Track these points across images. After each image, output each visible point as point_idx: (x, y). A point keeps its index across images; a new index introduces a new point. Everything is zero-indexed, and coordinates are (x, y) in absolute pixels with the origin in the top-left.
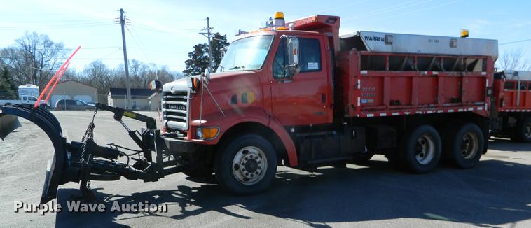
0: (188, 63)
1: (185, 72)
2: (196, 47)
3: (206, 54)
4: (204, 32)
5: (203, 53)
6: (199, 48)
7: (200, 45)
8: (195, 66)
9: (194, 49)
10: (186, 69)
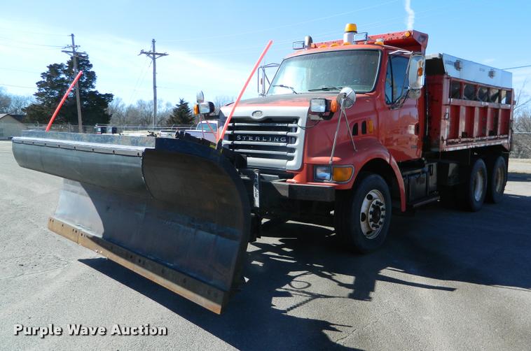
0: (40, 84)
1: (36, 94)
2: (51, 67)
3: (63, 76)
4: (68, 50)
5: (59, 74)
6: (54, 69)
7: (56, 64)
8: (49, 89)
9: (48, 69)
10: (37, 92)
